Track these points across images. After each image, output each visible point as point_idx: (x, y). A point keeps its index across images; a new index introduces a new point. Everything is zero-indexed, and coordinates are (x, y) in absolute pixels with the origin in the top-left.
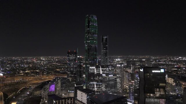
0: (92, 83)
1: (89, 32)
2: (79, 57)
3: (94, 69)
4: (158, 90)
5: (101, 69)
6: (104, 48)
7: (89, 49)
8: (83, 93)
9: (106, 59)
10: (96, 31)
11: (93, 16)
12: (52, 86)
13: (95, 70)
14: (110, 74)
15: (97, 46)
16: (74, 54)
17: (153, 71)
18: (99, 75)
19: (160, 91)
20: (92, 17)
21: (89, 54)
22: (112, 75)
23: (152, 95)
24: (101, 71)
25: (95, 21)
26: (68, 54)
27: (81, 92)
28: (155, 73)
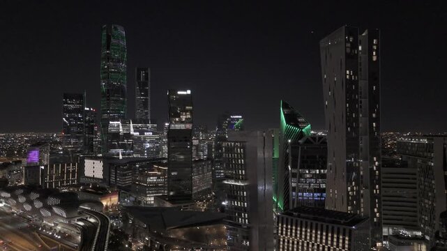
0: (113, 151)
1: (108, 58)
2: (88, 109)
3: (118, 126)
4: (184, 114)
5: (131, 125)
6: (141, 92)
7: (108, 90)
8: (95, 162)
9: (144, 114)
10: (123, 56)
11: (119, 28)
12: (34, 152)
13: (121, 127)
14: (147, 131)
15: (125, 86)
16: (76, 100)
17: (179, 93)
18: (128, 136)
19: (186, 115)
20: (116, 28)
21: (109, 100)
22: (151, 133)
23: (177, 119)
24: (132, 129)
25: (122, 38)
26: (66, 98)
27: (92, 161)
28: (181, 95)
